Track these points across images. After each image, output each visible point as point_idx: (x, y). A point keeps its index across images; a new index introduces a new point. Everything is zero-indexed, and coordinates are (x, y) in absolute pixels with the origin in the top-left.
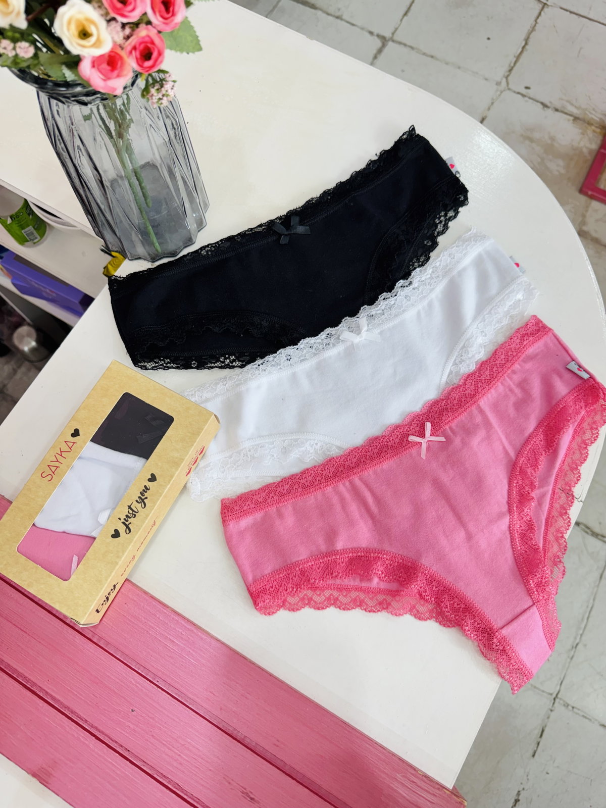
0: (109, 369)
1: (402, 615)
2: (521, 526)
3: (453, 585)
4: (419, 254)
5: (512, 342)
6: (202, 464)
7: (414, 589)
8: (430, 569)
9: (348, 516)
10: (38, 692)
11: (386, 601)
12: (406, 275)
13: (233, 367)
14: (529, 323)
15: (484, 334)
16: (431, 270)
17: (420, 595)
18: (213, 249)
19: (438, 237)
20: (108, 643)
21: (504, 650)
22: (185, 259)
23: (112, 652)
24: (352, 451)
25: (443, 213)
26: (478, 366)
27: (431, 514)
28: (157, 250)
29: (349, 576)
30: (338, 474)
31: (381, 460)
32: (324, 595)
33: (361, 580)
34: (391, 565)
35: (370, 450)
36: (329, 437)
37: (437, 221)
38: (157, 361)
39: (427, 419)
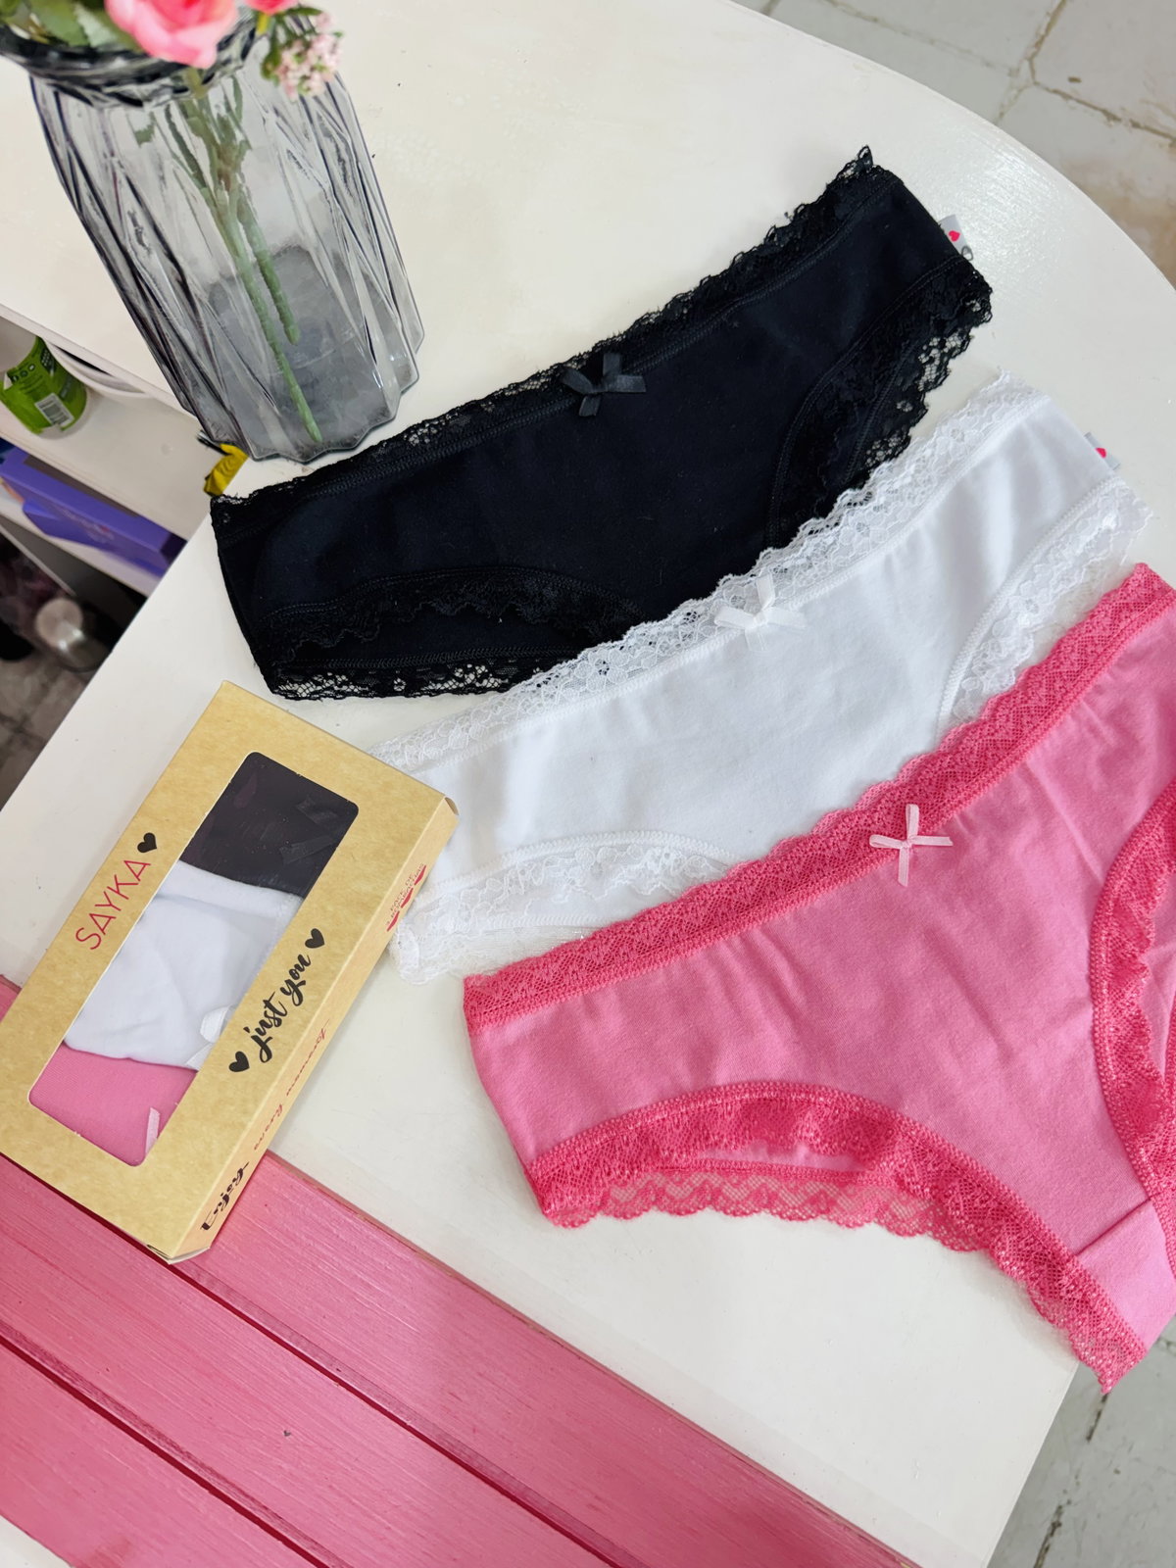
0: (215, 702)
1: (860, 1225)
2: (1117, 1029)
3: (971, 1160)
4: (887, 429)
5: (1095, 624)
6: (421, 901)
7: (887, 1169)
8: (921, 1126)
9: (738, 1012)
10: (87, 1394)
11: (826, 1196)
12: (859, 479)
13: (484, 690)
14: (1131, 582)
15: (1032, 607)
16: (913, 467)
17: (900, 1182)
18: (435, 431)
19: (927, 394)
20: (230, 1290)
21: (1085, 1302)
22: (374, 455)
23: (239, 1309)
24: (745, 870)
25: (935, 341)
26: (1021, 678)
27: (922, 1007)
28: (313, 437)
29: (743, 1143)
30: (716, 922)
31: (810, 889)
32: (690, 1183)
33: (771, 1152)
34: (834, 1118)
35: (785, 868)
36: (694, 841)
37: (923, 359)
38: (320, 680)
39: (912, 798)
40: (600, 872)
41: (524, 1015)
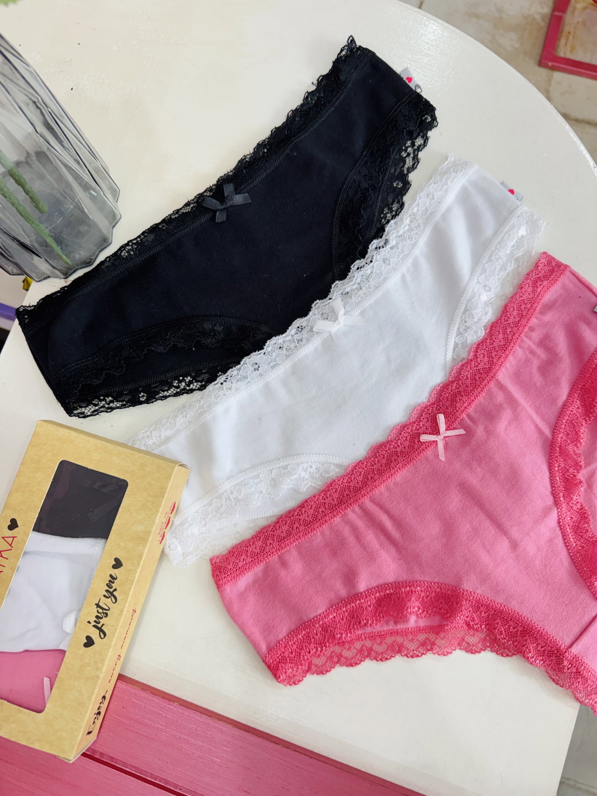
1: (451, 653)
2: (572, 518)
3: (504, 606)
5: (524, 292)
6: (177, 521)
7: (460, 621)
8: (474, 593)
9: (365, 549)
11: (430, 641)
12: (380, 232)
13: (192, 391)
14: (540, 265)
15: (487, 289)
16: (408, 220)
17: (468, 625)
18: (135, 247)
19: (410, 175)
21: (578, 672)
22: (103, 267)
23: (120, 766)
24: (355, 467)
25: (409, 143)
26: (488, 331)
27: (464, 528)
29: (380, 621)
30: (344, 500)
31: (392, 472)
32: (354, 648)
33: (396, 623)
34: (427, 597)
35: (376, 462)
36: (324, 455)
37: (404, 154)
38: (96, 403)
39: (439, 410)
40: (275, 483)
41: (246, 574)
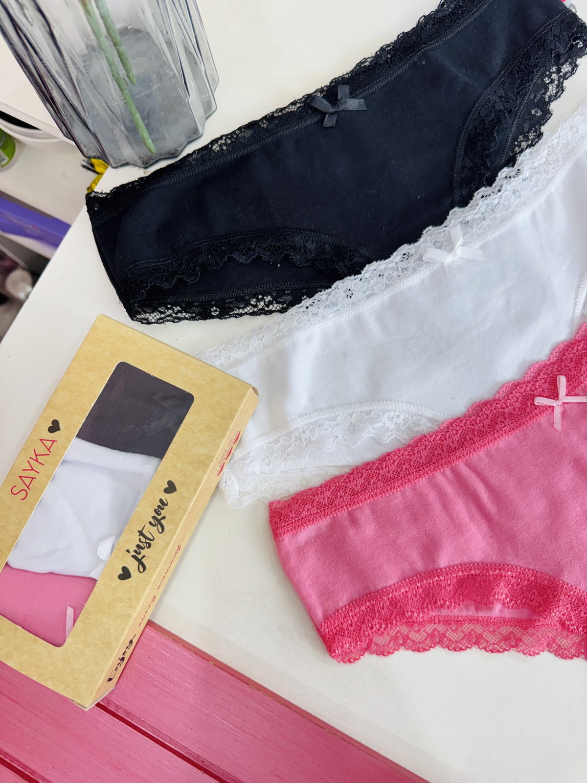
0: (94, 328)
1: (538, 654)
4: (526, 127)
6: (238, 454)
7: (555, 617)
9: (452, 519)
11: (515, 636)
12: (511, 161)
13: (271, 312)
16: (546, 152)
17: (563, 624)
18: (229, 142)
19: (551, 104)
20: (128, 713)
22: (190, 159)
23: (136, 724)
24: (451, 424)
25: (554, 69)
27: (574, 510)
28: (150, 150)
29: (459, 604)
30: (434, 460)
31: (496, 435)
32: (425, 631)
33: (477, 609)
34: (518, 585)
35: (478, 422)
36: (416, 406)
37: (547, 80)
38: (163, 310)
39: (560, 371)
40: (354, 429)
41: (309, 526)
